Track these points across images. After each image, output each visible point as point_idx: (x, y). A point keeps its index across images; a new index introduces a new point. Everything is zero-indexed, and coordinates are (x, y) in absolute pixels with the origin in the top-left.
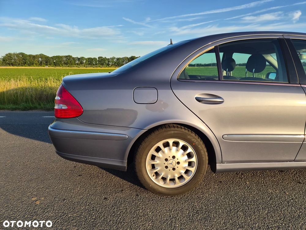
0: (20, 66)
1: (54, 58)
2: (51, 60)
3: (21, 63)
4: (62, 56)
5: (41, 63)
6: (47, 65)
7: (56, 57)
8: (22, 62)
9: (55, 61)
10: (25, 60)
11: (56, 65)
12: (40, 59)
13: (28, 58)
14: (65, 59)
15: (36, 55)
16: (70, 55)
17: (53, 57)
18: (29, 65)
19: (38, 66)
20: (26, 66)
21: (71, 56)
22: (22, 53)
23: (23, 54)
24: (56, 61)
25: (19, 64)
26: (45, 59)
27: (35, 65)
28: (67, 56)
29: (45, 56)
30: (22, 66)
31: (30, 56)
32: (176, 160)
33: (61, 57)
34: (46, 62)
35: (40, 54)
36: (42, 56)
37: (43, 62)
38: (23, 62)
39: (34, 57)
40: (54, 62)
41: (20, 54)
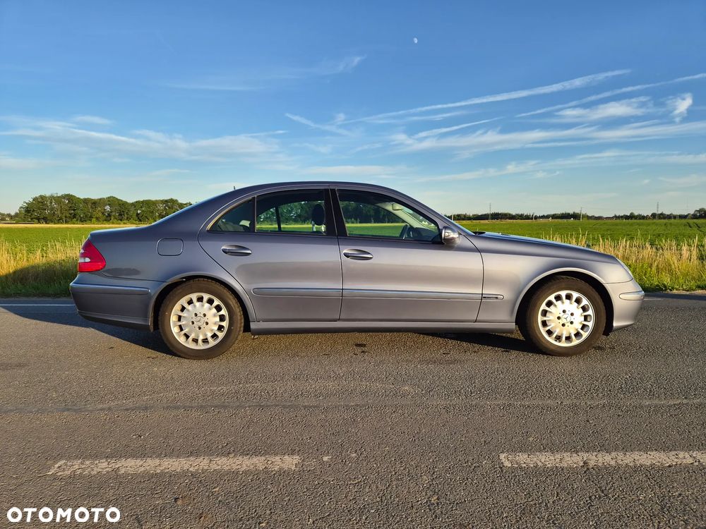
0: (61, 223)
1: (136, 205)
2: (132, 209)
3: (66, 217)
4: (157, 201)
5: (109, 215)
6: (121, 220)
7: (143, 202)
8: (68, 215)
9: (139, 212)
10: (74, 210)
11: (140, 221)
12: (108, 208)
13: (81, 205)
14: (161, 207)
15: (100, 199)
16: (174, 198)
17: (136, 202)
18: (82, 221)
19: (102, 224)
20: (74, 224)
21: (176, 201)
22: (68, 195)
23: (70, 198)
24: (143, 211)
25: (61, 219)
26: (118, 208)
27: (94, 220)
28: (166, 201)
29: (119, 200)
30: (67, 222)
31: (86, 201)
32: (205, 319)
33: (155, 203)
34: (120, 215)
35: (109, 196)
36: (112, 201)
37: (113, 214)
38: (71, 214)
39: (95, 203)
40: (138, 214)
41: (64, 198)
